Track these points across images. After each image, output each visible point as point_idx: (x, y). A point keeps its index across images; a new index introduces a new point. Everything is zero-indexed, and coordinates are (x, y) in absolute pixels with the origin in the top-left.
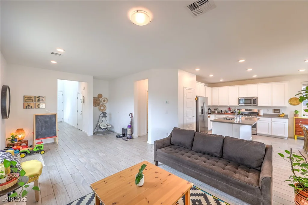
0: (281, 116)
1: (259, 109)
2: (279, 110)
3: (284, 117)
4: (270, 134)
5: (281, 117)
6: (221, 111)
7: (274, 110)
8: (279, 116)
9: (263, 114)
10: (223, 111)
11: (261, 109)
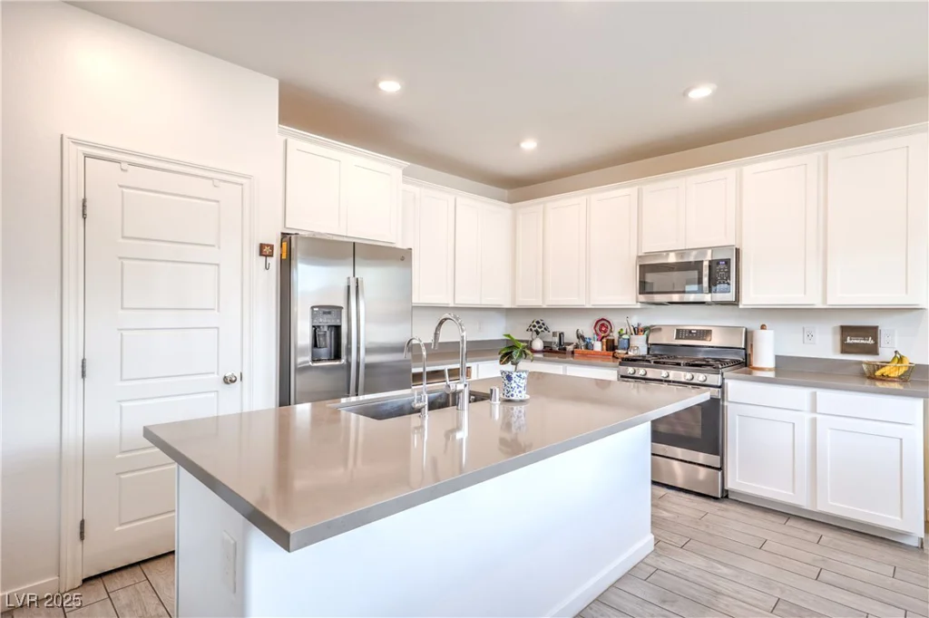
0: (885, 371)
1: (753, 325)
2: (872, 331)
3: (903, 379)
4: (801, 500)
5: (884, 378)
6: (557, 339)
7: (846, 330)
8: (872, 377)
9: (778, 358)
10: (570, 337)
11: (763, 327)
